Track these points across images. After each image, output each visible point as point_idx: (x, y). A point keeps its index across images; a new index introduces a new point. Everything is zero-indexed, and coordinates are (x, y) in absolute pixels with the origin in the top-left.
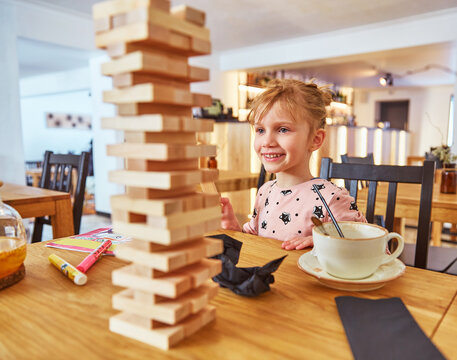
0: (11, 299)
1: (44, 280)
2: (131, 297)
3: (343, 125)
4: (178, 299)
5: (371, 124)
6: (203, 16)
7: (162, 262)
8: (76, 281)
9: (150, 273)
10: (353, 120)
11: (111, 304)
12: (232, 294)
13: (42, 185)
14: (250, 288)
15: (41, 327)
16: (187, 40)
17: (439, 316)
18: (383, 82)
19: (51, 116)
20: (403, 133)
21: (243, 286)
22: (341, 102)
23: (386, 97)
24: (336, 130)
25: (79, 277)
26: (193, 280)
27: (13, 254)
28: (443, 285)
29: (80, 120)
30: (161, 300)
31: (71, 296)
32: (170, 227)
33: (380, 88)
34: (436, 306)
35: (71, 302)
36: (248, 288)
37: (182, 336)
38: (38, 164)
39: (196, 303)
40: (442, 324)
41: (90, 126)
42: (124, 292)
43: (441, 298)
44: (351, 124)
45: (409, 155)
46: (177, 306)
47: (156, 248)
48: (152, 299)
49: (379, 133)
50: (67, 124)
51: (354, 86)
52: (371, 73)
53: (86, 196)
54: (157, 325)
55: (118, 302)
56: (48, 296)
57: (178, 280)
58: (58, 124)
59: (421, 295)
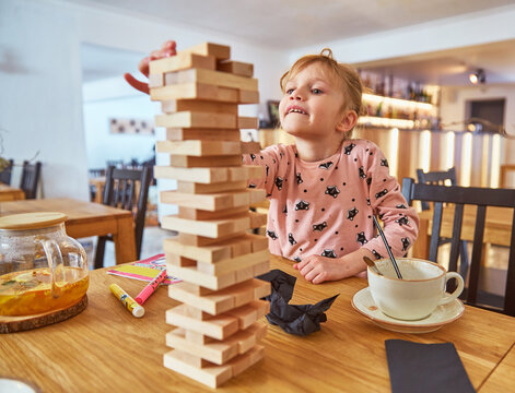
0: (74, 330)
1: (104, 310)
2: (183, 336)
3: (427, 129)
4: (225, 340)
5: (460, 128)
6: (251, 67)
7: (210, 306)
8: (135, 312)
9: (200, 316)
10: (438, 124)
11: (165, 341)
12: (283, 332)
13: (105, 201)
14: (301, 327)
15: (101, 360)
16: (235, 93)
17: (492, 365)
18: (474, 79)
19: (114, 122)
20: (497, 137)
21: (294, 325)
22: (425, 102)
23: (478, 95)
24: (418, 136)
25: (137, 309)
26: (240, 322)
27: (77, 286)
28: (505, 329)
29: (144, 125)
30: (209, 340)
31: (130, 329)
32: (217, 273)
33: (471, 86)
34: (492, 353)
35: (129, 335)
36: (298, 327)
37: (230, 375)
38: (102, 172)
39: (244, 345)
40: (494, 374)
41: (153, 132)
42: (176, 331)
43: (499, 345)
44: (436, 128)
45: (504, 163)
46: (225, 347)
47: (205, 292)
48: (202, 340)
49: (468, 138)
50: (130, 130)
51: (440, 83)
52: (460, 69)
53: (149, 207)
54: (206, 364)
55: (171, 339)
56: (109, 329)
57: (226, 322)
58: (121, 130)
59: (479, 341)
